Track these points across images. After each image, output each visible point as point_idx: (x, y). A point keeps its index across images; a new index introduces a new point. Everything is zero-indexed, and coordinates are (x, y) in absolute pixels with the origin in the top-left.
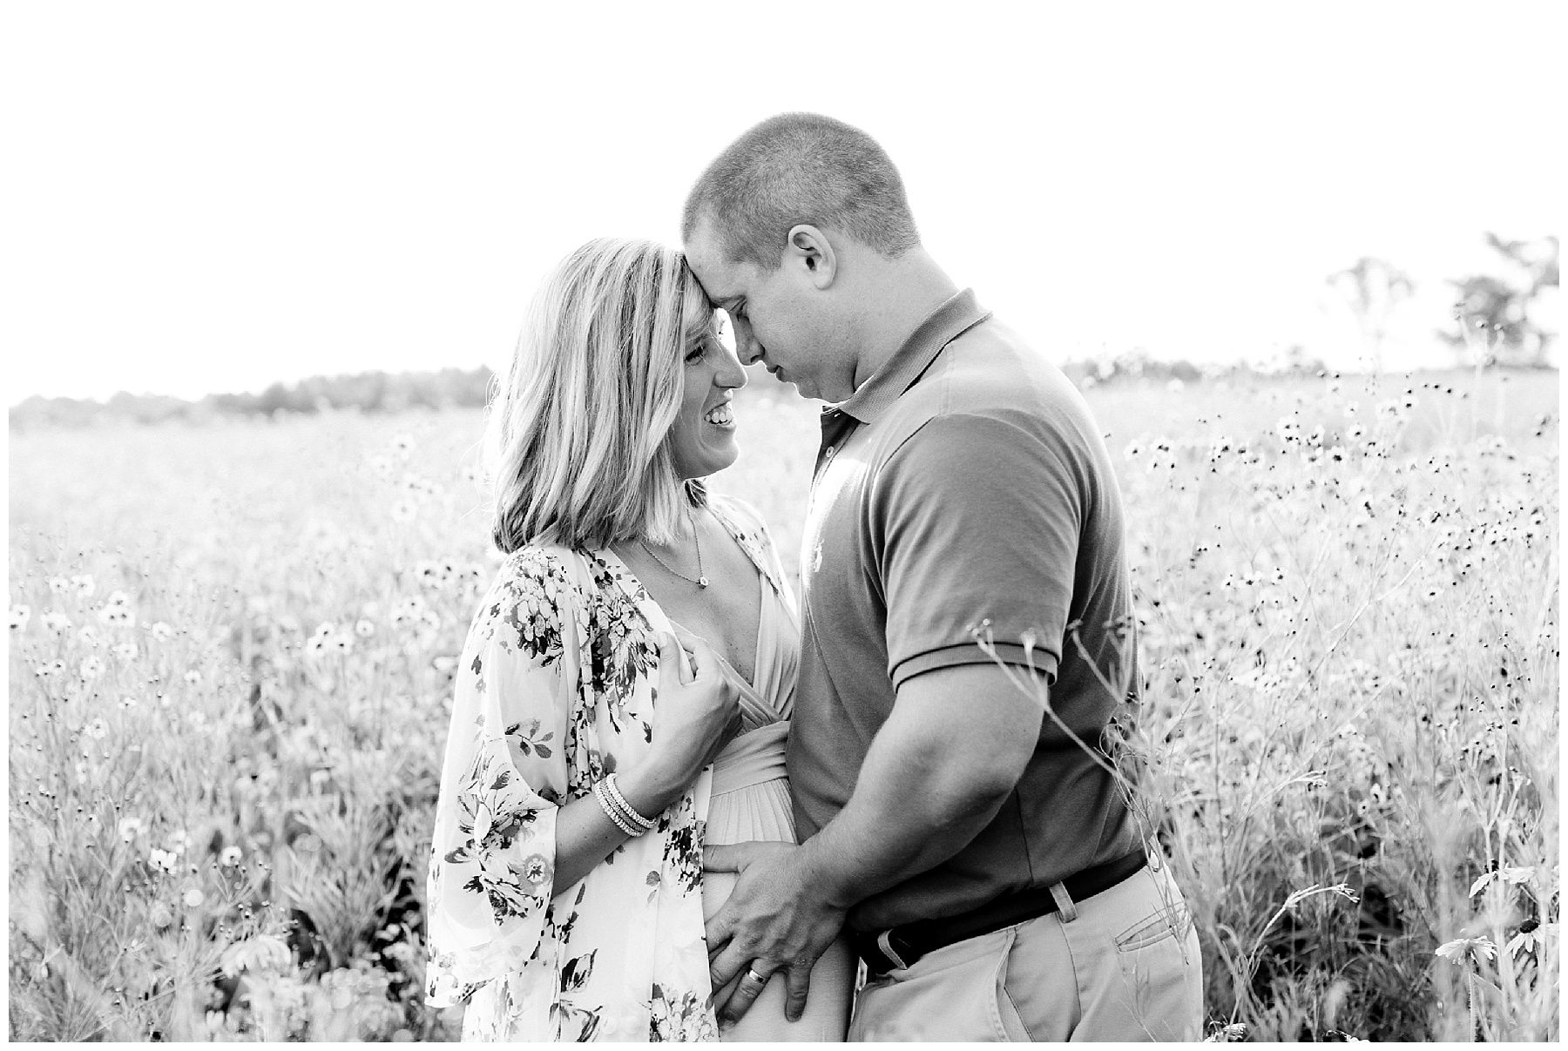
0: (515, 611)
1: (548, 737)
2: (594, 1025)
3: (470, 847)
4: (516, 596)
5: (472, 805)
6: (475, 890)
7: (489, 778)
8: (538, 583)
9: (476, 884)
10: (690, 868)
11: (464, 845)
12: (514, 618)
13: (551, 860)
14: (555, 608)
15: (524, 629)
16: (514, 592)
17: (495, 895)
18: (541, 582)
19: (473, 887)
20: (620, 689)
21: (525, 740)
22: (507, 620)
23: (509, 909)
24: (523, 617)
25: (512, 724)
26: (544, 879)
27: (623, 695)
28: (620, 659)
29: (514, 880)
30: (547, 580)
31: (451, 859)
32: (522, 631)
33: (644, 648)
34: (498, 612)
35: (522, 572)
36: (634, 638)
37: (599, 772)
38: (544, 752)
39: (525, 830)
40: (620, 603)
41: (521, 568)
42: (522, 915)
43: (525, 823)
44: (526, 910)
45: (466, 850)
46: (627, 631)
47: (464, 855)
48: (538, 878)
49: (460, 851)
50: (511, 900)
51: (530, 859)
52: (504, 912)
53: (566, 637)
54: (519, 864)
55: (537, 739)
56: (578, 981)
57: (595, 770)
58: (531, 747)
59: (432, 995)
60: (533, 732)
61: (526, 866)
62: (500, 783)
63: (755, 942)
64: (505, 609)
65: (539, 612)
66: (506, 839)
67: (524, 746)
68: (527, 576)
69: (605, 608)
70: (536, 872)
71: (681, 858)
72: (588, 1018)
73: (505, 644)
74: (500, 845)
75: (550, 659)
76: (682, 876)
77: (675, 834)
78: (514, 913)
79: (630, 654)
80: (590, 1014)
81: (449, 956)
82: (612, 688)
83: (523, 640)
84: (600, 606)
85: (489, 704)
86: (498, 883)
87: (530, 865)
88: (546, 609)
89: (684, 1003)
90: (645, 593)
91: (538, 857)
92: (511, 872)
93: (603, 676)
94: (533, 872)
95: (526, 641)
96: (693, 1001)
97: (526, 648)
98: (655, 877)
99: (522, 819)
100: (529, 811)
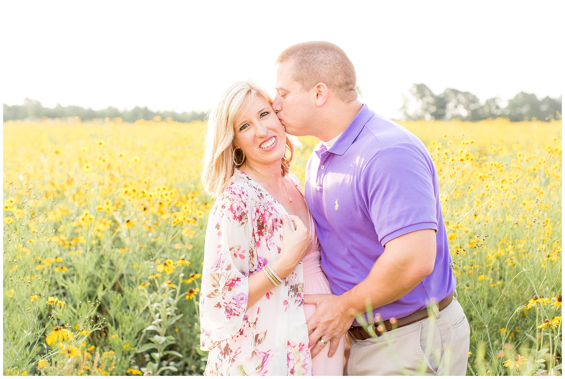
0: (231, 207)
1: (244, 251)
2: (267, 357)
3: (216, 292)
4: (232, 201)
5: (216, 277)
6: (218, 307)
7: (225, 266)
8: (239, 197)
9: (219, 305)
10: (299, 298)
11: (214, 291)
12: (231, 209)
13: (247, 295)
14: (245, 205)
15: (235, 212)
16: (230, 200)
17: (228, 308)
18: (240, 196)
19: (217, 306)
20: (270, 235)
21: (235, 253)
22: (229, 209)
23: (233, 313)
24: (235, 208)
25: (231, 247)
26: (245, 302)
27: (271, 237)
28: (269, 223)
29: (234, 302)
30: (242, 195)
31: (209, 296)
32: (234, 214)
33: (276, 220)
34: (225, 207)
35: (232, 193)
36: (274, 217)
37: (262, 265)
38: (242, 257)
39: (237, 285)
40: (267, 205)
41: (232, 191)
42: (238, 315)
43: (236, 282)
44: (239, 313)
45: (215, 293)
46: (271, 214)
47: (214, 295)
48: (242, 301)
49: (212, 293)
50: (234, 309)
51: (239, 295)
52: (231, 315)
53: (249, 216)
54: (235, 296)
55: (240, 252)
56: (260, 342)
57: (260, 264)
58: (238, 255)
59: (203, 346)
60: (238, 250)
61: (238, 297)
62: (229, 268)
63: (325, 330)
64: (228, 206)
65: (240, 207)
66: (230, 288)
67: (235, 255)
68: (235, 194)
69: (262, 206)
70: (242, 299)
71: (295, 295)
72: (264, 355)
73: (229, 218)
74: (228, 290)
75: (243, 223)
76: (296, 301)
77: (291, 287)
78: (235, 314)
79: (273, 222)
80: (265, 353)
81: (209, 332)
82: (267, 234)
83: (235, 216)
84: (261, 205)
85: (223, 240)
86: (229, 303)
87: (239, 296)
88: (242, 206)
89: (300, 346)
90: (276, 201)
91: (243, 294)
92: (233, 299)
93: (263, 230)
94: (240, 299)
95: (236, 217)
96: (303, 345)
97: (236, 219)
98: (286, 302)
99: (235, 281)
100: (237, 278)
